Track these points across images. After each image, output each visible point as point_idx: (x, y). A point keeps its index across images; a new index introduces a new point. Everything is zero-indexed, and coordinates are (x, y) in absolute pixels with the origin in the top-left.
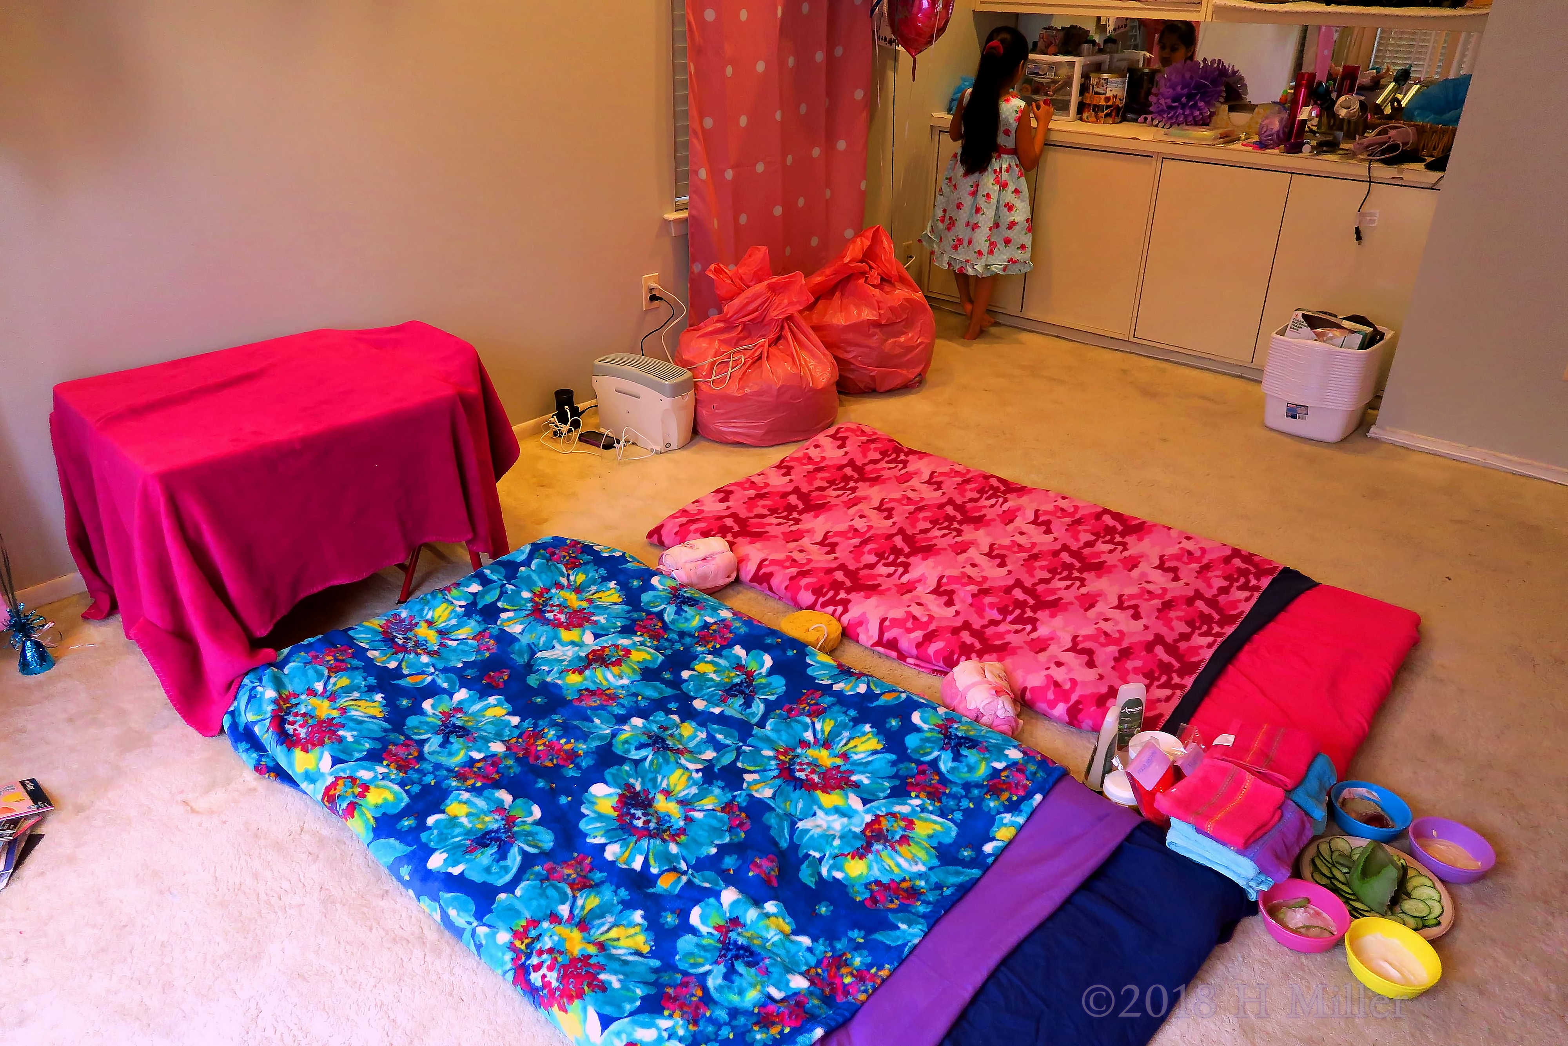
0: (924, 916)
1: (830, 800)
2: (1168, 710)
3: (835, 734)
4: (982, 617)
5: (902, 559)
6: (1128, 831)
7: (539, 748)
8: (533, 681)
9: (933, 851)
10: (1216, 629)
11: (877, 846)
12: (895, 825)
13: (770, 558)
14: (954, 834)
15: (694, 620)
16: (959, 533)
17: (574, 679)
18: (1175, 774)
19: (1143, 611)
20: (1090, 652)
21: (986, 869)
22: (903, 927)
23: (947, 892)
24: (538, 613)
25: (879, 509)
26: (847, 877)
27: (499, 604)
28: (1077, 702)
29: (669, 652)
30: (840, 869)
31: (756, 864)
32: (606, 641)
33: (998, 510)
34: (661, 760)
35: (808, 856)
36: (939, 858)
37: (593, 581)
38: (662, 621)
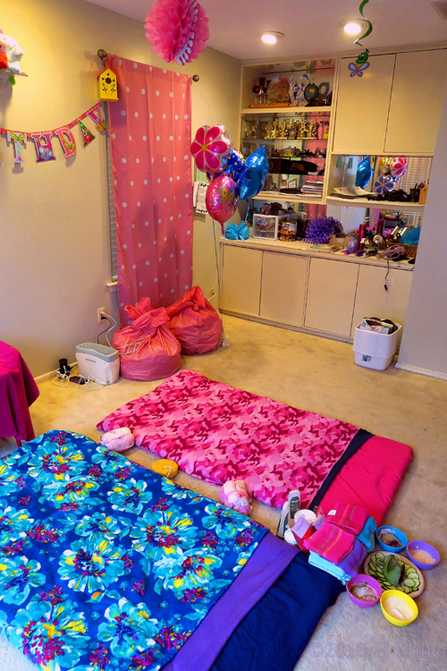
0: (207, 605)
1: (168, 551)
2: (311, 498)
3: (173, 518)
4: (237, 458)
5: (205, 432)
6: (293, 556)
7: (42, 534)
8: (41, 501)
9: (212, 572)
10: (333, 459)
11: (188, 572)
12: (196, 561)
13: (149, 435)
14: (221, 563)
15: (114, 467)
16: (230, 419)
17: (60, 499)
18: (312, 529)
19: (303, 452)
20: (280, 473)
21: (234, 580)
22: (198, 610)
23: (217, 592)
24: (45, 467)
25: (196, 409)
26: (175, 588)
27: (29, 464)
28: (275, 497)
29: (102, 483)
30: (172, 584)
31: (134, 585)
32: (75, 479)
33: (246, 407)
34: (96, 536)
35: (158, 578)
36: (214, 575)
37: (71, 450)
38: (101, 468)
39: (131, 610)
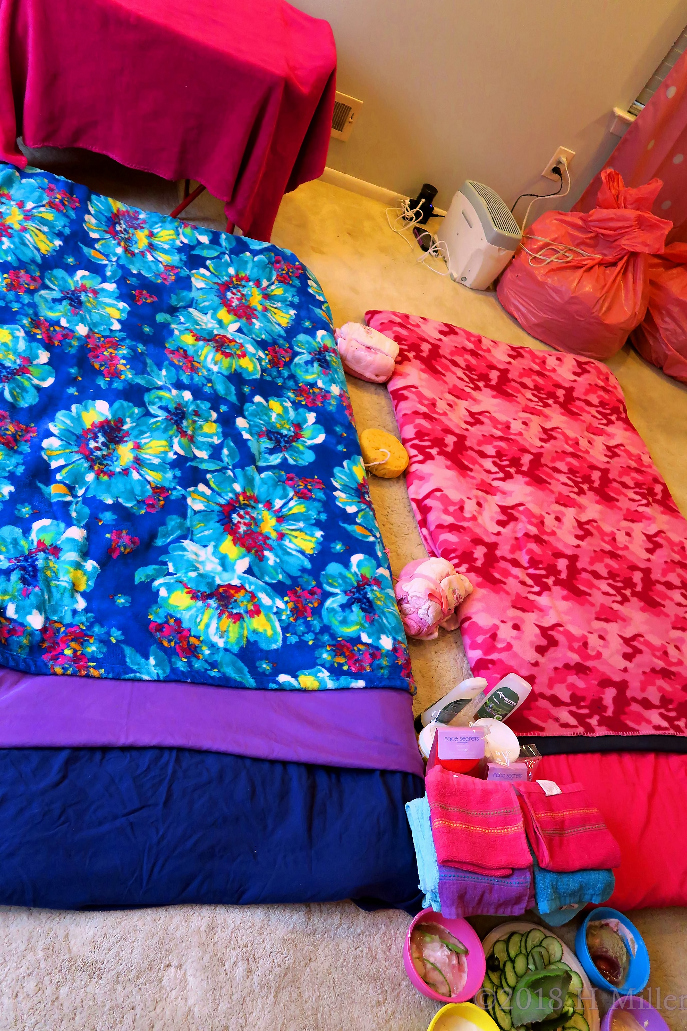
0: (174, 670)
1: (230, 548)
2: (551, 730)
3: (296, 518)
4: (513, 551)
5: (512, 470)
7: (105, 353)
8: (161, 317)
9: (244, 642)
10: (681, 723)
11: (213, 602)
12: (245, 603)
13: (420, 389)
14: (274, 646)
15: (310, 375)
16: (581, 492)
17: (187, 340)
19: (640, 659)
20: (553, 642)
21: (262, 688)
22: (152, 661)
23: (214, 673)
24: (225, 287)
25: (546, 430)
26: (166, 599)
27: (208, 262)
29: (268, 378)
30: (171, 591)
31: (120, 533)
33: (632, 505)
34: (163, 426)
35: (165, 563)
36: (242, 649)
37: (284, 301)
38: (292, 360)
39: (69, 555)
